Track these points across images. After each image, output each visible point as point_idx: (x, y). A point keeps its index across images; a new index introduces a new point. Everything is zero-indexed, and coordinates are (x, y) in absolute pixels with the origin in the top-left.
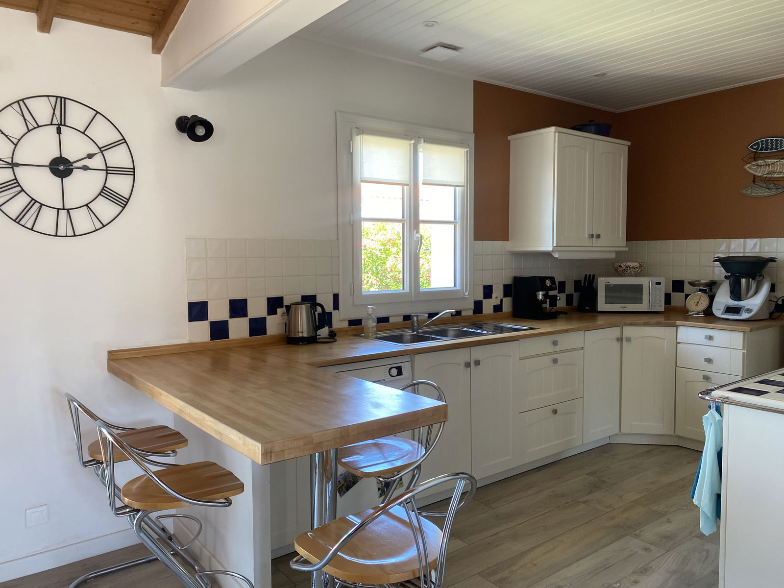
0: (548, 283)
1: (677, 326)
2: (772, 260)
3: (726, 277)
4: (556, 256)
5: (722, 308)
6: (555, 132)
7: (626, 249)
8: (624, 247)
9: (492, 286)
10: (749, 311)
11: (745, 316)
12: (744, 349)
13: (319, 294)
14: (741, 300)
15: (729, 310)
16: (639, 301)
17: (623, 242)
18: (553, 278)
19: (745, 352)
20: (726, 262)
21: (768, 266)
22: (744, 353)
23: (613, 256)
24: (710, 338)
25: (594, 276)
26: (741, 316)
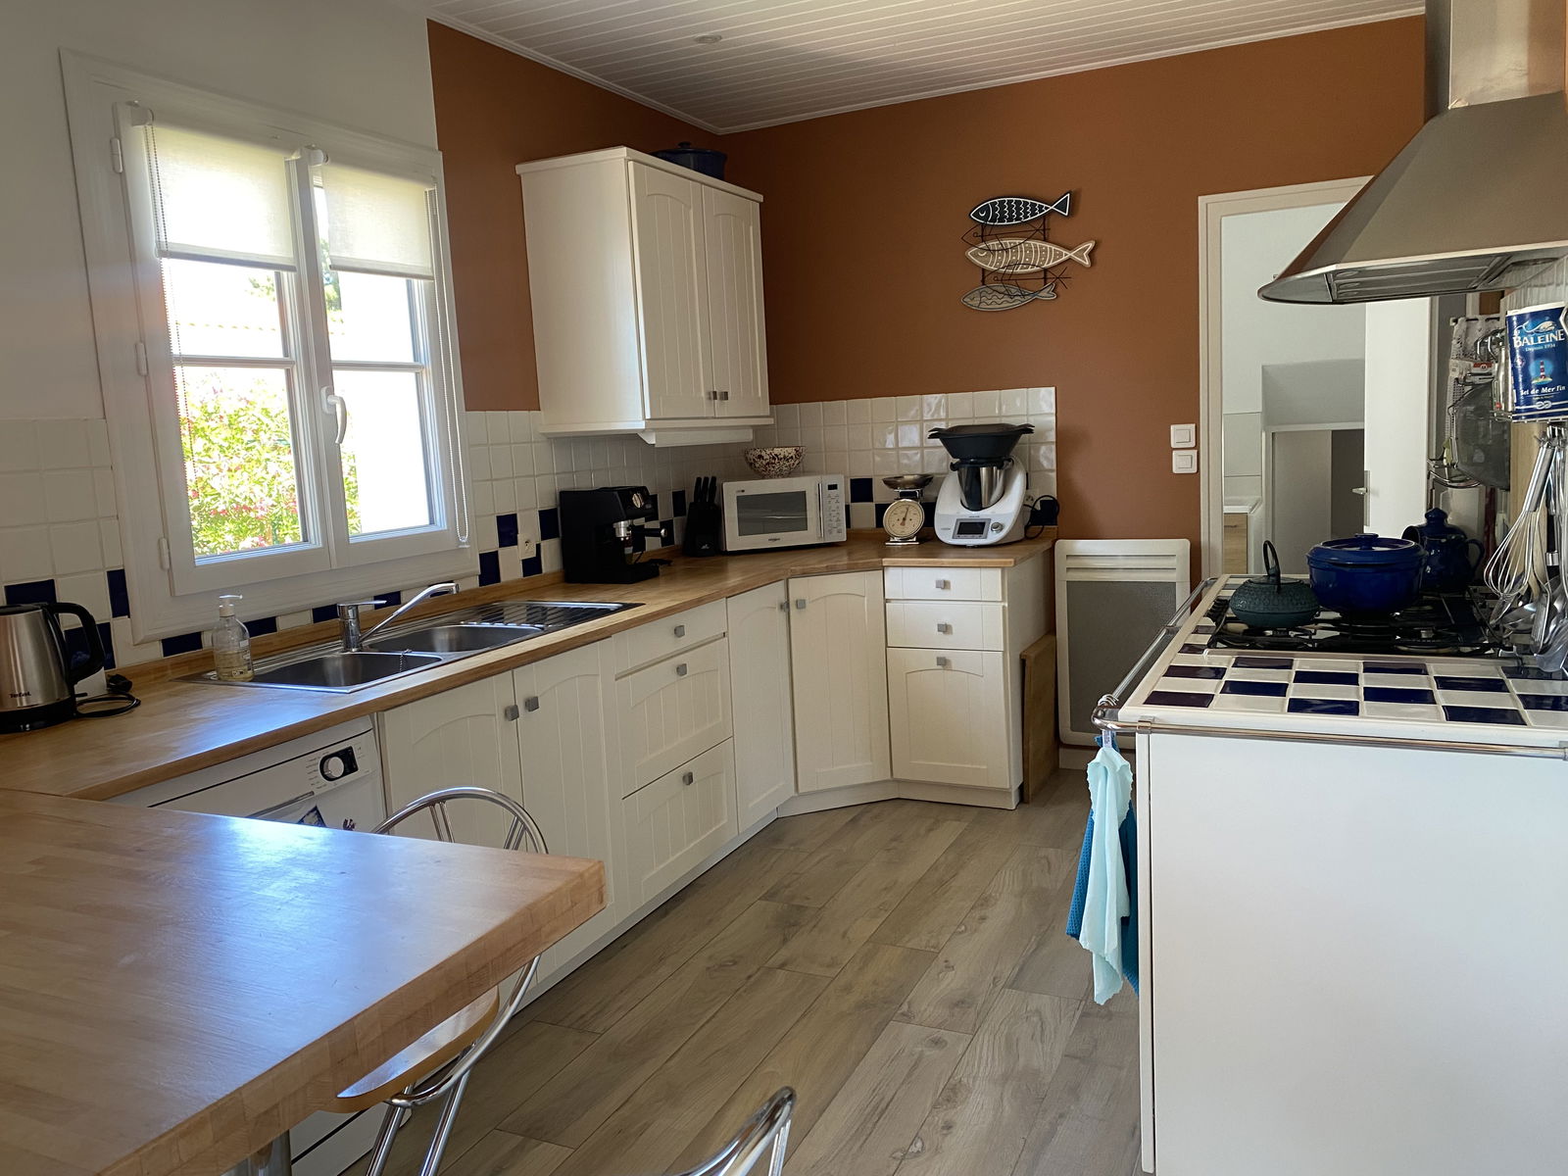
0: (637, 500)
1: (883, 568)
2: (1027, 429)
3: (953, 467)
4: (651, 440)
5: (953, 526)
6: (627, 161)
7: (771, 421)
8: (767, 417)
9: (515, 515)
10: (999, 527)
11: (992, 537)
12: (1003, 600)
13: (61, 576)
14: (982, 509)
15: (966, 528)
16: (802, 525)
17: (765, 408)
18: (644, 488)
19: (1006, 605)
20: (951, 438)
21: (1020, 441)
22: (1004, 607)
23: (749, 436)
24: (945, 585)
25: (714, 479)
26: (986, 538)
